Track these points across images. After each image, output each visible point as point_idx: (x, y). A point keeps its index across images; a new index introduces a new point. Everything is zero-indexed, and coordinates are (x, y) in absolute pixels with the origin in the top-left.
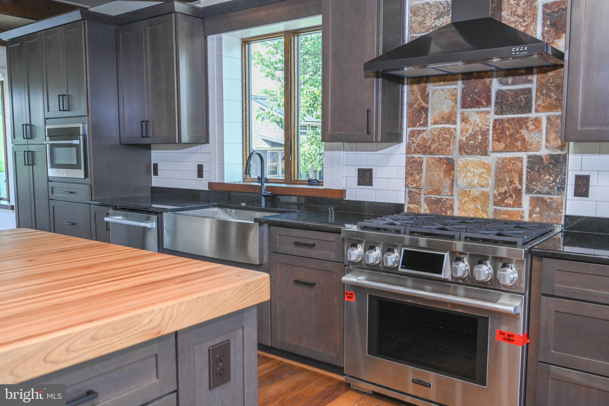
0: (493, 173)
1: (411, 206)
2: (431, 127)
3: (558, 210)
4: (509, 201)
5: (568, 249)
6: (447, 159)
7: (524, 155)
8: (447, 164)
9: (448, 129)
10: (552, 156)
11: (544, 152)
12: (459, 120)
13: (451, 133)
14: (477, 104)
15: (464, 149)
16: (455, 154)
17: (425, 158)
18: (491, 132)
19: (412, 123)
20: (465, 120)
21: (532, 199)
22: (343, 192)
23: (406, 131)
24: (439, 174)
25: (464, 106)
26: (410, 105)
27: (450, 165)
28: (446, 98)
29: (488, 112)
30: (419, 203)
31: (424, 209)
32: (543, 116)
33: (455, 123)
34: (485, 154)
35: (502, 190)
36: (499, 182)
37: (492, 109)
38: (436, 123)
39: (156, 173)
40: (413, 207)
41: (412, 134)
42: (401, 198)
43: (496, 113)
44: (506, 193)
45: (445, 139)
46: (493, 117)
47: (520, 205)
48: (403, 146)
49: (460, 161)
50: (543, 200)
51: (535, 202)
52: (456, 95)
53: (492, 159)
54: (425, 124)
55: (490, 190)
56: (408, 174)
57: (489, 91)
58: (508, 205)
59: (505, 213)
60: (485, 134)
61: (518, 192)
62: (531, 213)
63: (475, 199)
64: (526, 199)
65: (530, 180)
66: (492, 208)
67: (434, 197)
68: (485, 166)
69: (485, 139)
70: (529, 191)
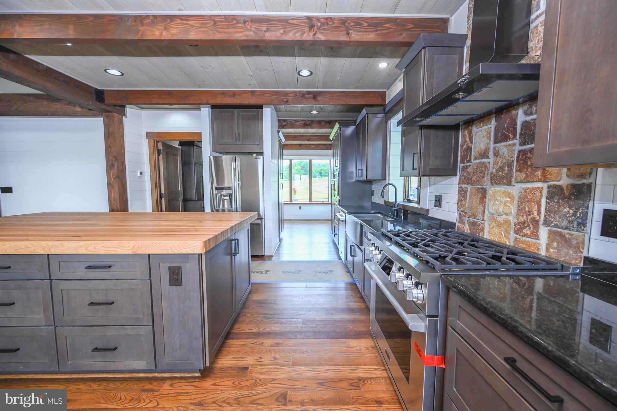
0: (516, 203)
1: (460, 225)
2: (473, 162)
3: (578, 248)
4: (527, 231)
6: (483, 189)
7: (544, 185)
8: (482, 193)
9: (484, 163)
10: (574, 186)
11: (565, 182)
12: (491, 154)
13: (486, 166)
14: (506, 138)
15: (496, 180)
16: (487, 185)
17: (469, 188)
18: (515, 163)
19: (462, 162)
20: (496, 154)
21: (550, 232)
22: (428, 211)
23: (460, 167)
24: (476, 201)
25: (496, 142)
26: (462, 146)
28: (484, 137)
29: (514, 145)
30: (464, 224)
31: (467, 229)
33: (488, 157)
34: (509, 184)
35: (522, 219)
36: (520, 212)
37: (517, 141)
38: (476, 159)
39: (373, 196)
40: (461, 226)
41: (464, 169)
42: (454, 218)
43: (520, 145)
44: (524, 222)
45: (481, 172)
46: (518, 148)
47: (537, 237)
48: (457, 178)
49: (491, 190)
50: (561, 235)
51: (552, 236)
52: (489, 133)
53: (514, 189)
54: (470, 161)
55: (512, 219)
56: (459, 200)
57: (515, 124)
58: (526, 235)
59: (524, 242)
60: (510, 165)
61: (536, 223)
62: (548, 247)
63: (500, 225)
64: (544, 232)
65: (549, 212)
66: (513, 235)
67: (472, 220)
68: (509, 195)
69: (510, 170)
70: (547, 223)
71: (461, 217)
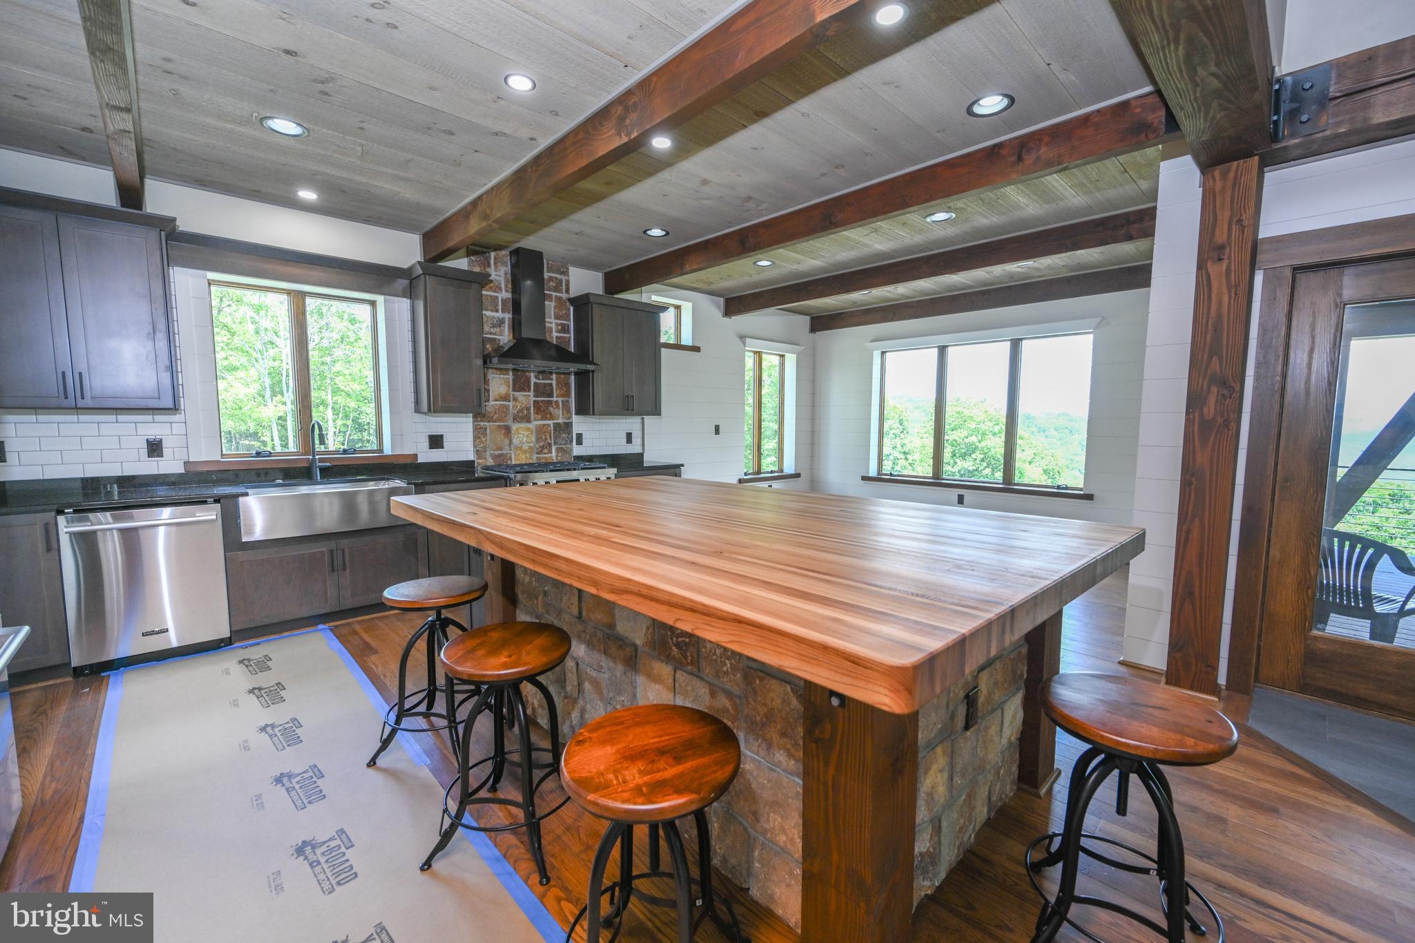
0: (534, 434)
1: (480, 461)
2: (492, 403)
3: (570, 453)
4: (545, 451)
6: (505, 426)
7: (551, 422)
8: (506, 429)
9: (505, 405)
10: (565, 423)
11: (561, 421)
12: (511, 399)
13: (507, 407)
14: (522, 389)
15: (516, 419)
16: (510, 422)
17: (488, 425)
18: (532, 408)
20: (515, 399)
22: (415, 456)
24: (500, 436)
25: (514, 390)
27: (508, 430)
28: (502, 384)
29: (529, 396)
30: (485, 459)
31: (489, 462)
32: (560, 399)
33: (509, 401)
34: (530, 422)
35: (541, 444)
36: (538, 439)
37: (532, 393)
38: (496, 400)
40: (482, 461)
42: (470, 456)
43: (534, 396)
44: (543, 446)
45: (503, 412)
46: (533, 399)
47: (551, 453)
48: (470, 416)
49: (514, 427)
50: (562, 449)
51: (558, 450)
52: (509, 383)
53: (533, 425)
54: (488, 401)
55: (533, 445)
56: (476, 438)
57: (530, 382)
58: (545, 453)
59: (544, 458)
60: (528, 409)
61: (550, 445)
62: (557, 456)
63: (525, 452)
64: (554, 449)
65: (556, 438)
66: (535, 456)
67: (497, 453)
68: (528, 429)
69: (529, 413)
70: (555, 443)
71: (477, 452)
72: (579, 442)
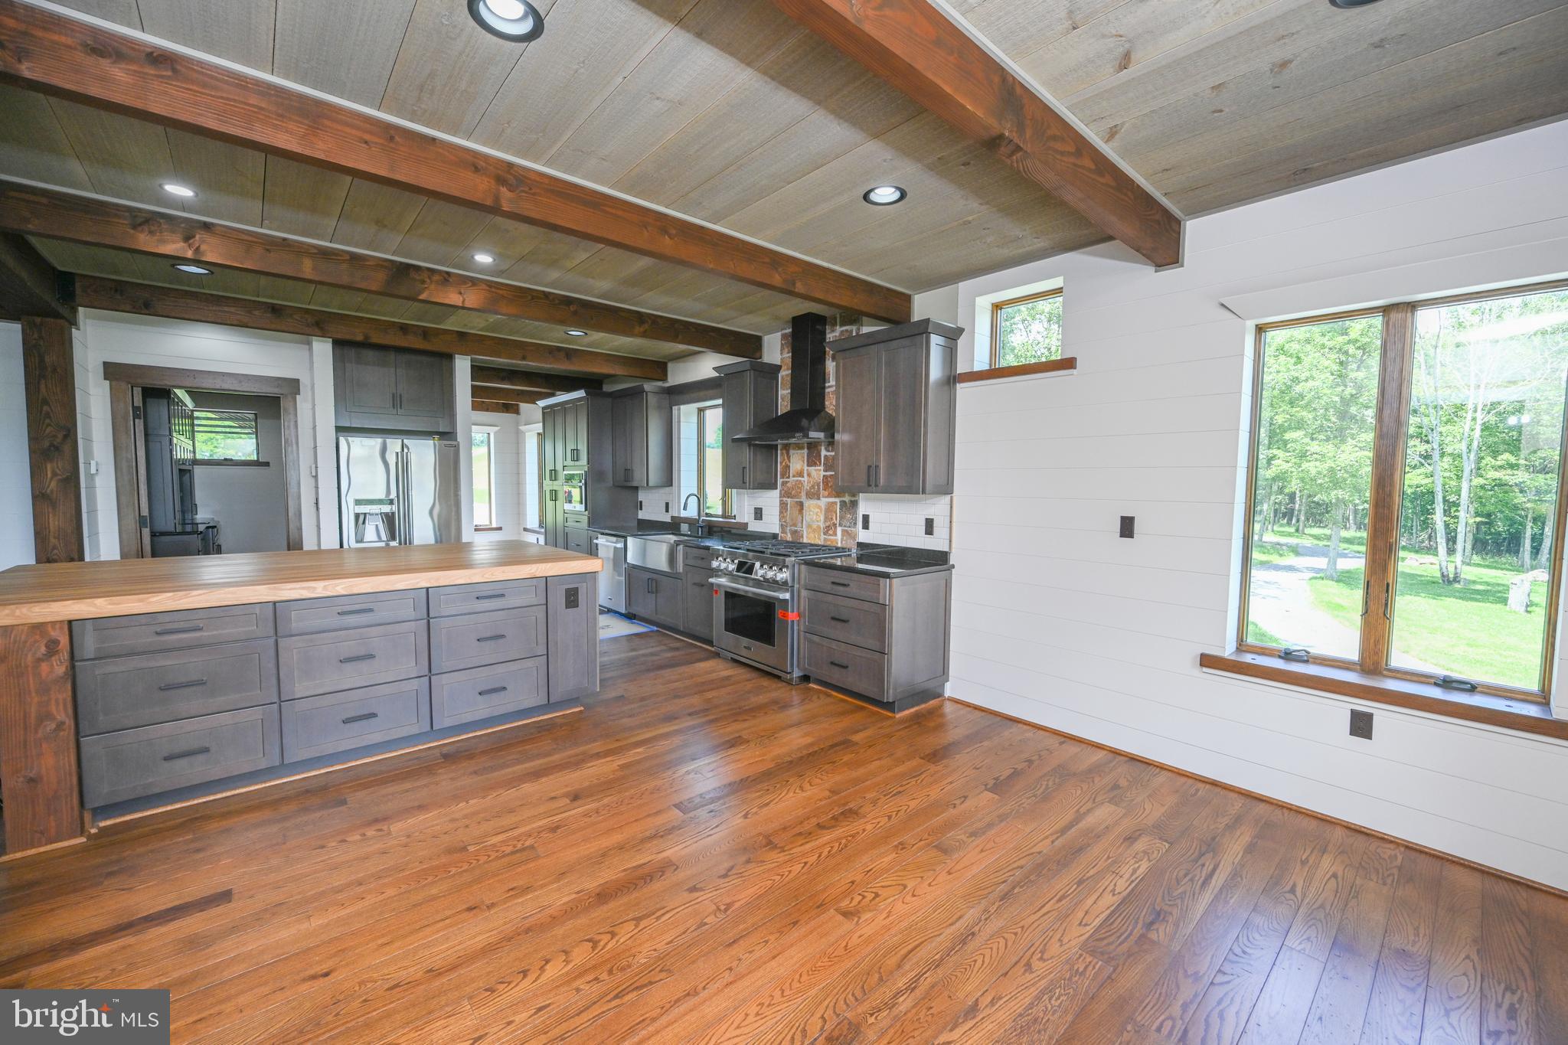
0: (823, 512)
2: (792, 479)
3: (854, 538)
4: (831, 532)
5: (860, 566)
6: (800, 501)
7: (839, 500)
9: (801, 481)
10: (851, 501)
11: (848, 498)
12: (805, 475)
13: (802, 483)
14: (815, 464)
15: (808, 495)
16: (803, 498)
17: (789, 500)
18: (821, 483)
19: (782, 477)
20: (809, 475)
21: (843, 531)
22: (746, 524)
23: (780, 481)
24: (796, 512)
25: (808, 466)
26: (781, 463)
27: (801, 504)
28: (799, 460)
29: (820, 470)
30: (786, 533)
31: (789, 538)
33: (803, 477)
34: (819, 499)
35: (827, 524)
36: (826, 519)
37: (822, 468)
38: (794, 476)
39: (641, 510)
40: (783, 535)
41: (784, 484)
42: (776, 529)
43: (825, 471)
44: (829, 526)
45: (799, 488)
46: (823, 473)
47: (836, 535)
48: (778, 491)
49: (806, 503)
50: (847, 531)
51: (843, 533)
52: (804, 458)
53: (822, 502)
54: (789, 477)
55: (822, 525)
56: (781, 512)
57: (820, 456)
58: (830, 535)
59: (830, 540)
60: (818, 485)
61: (835, 525)
62: (842, 540)
63: (814, 531)
64: (839, 530)
65: (841, 518)
66: (823, 536)
67: (793, 528)
68: (819, 507)
69: (819, 488)
70: (840, 525)
71: (782, 526)
72: (866, 526)
